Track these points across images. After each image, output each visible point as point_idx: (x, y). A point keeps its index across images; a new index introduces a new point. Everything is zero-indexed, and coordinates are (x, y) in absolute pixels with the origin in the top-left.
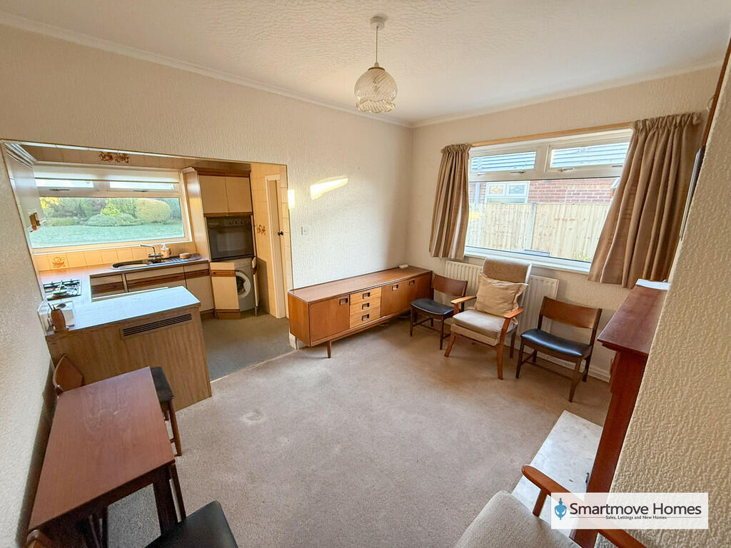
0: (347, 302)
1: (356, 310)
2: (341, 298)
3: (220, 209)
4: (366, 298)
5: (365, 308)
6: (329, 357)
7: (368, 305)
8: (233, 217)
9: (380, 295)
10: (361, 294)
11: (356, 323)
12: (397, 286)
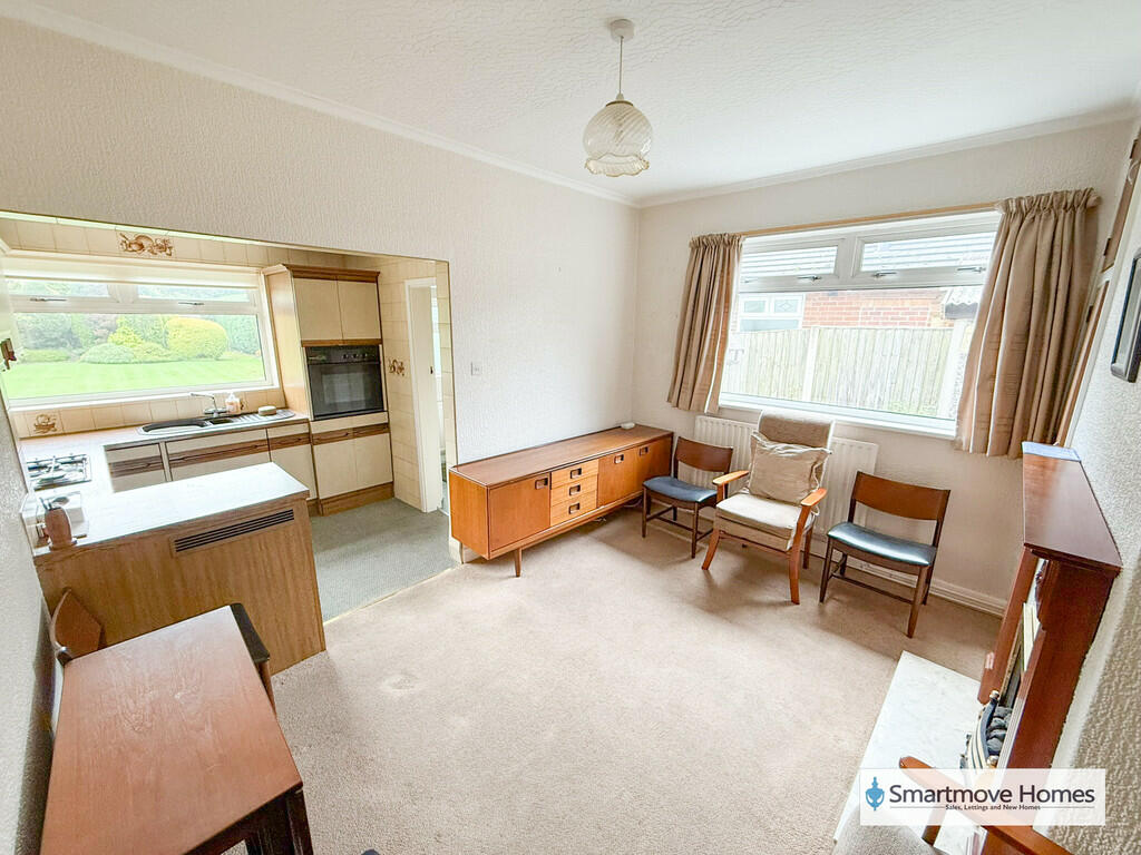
0: (546, 484)
1: (560, 497)
2: (538, 478)
3: (328, 334)
4: (575, 476)
5: (574, 493)
6: (518, 576)
7: (579, 488)
8: (351, 347)
9: (596, 472)
10: (568, 471)
11: (560, 519)
12: (622, 456)
